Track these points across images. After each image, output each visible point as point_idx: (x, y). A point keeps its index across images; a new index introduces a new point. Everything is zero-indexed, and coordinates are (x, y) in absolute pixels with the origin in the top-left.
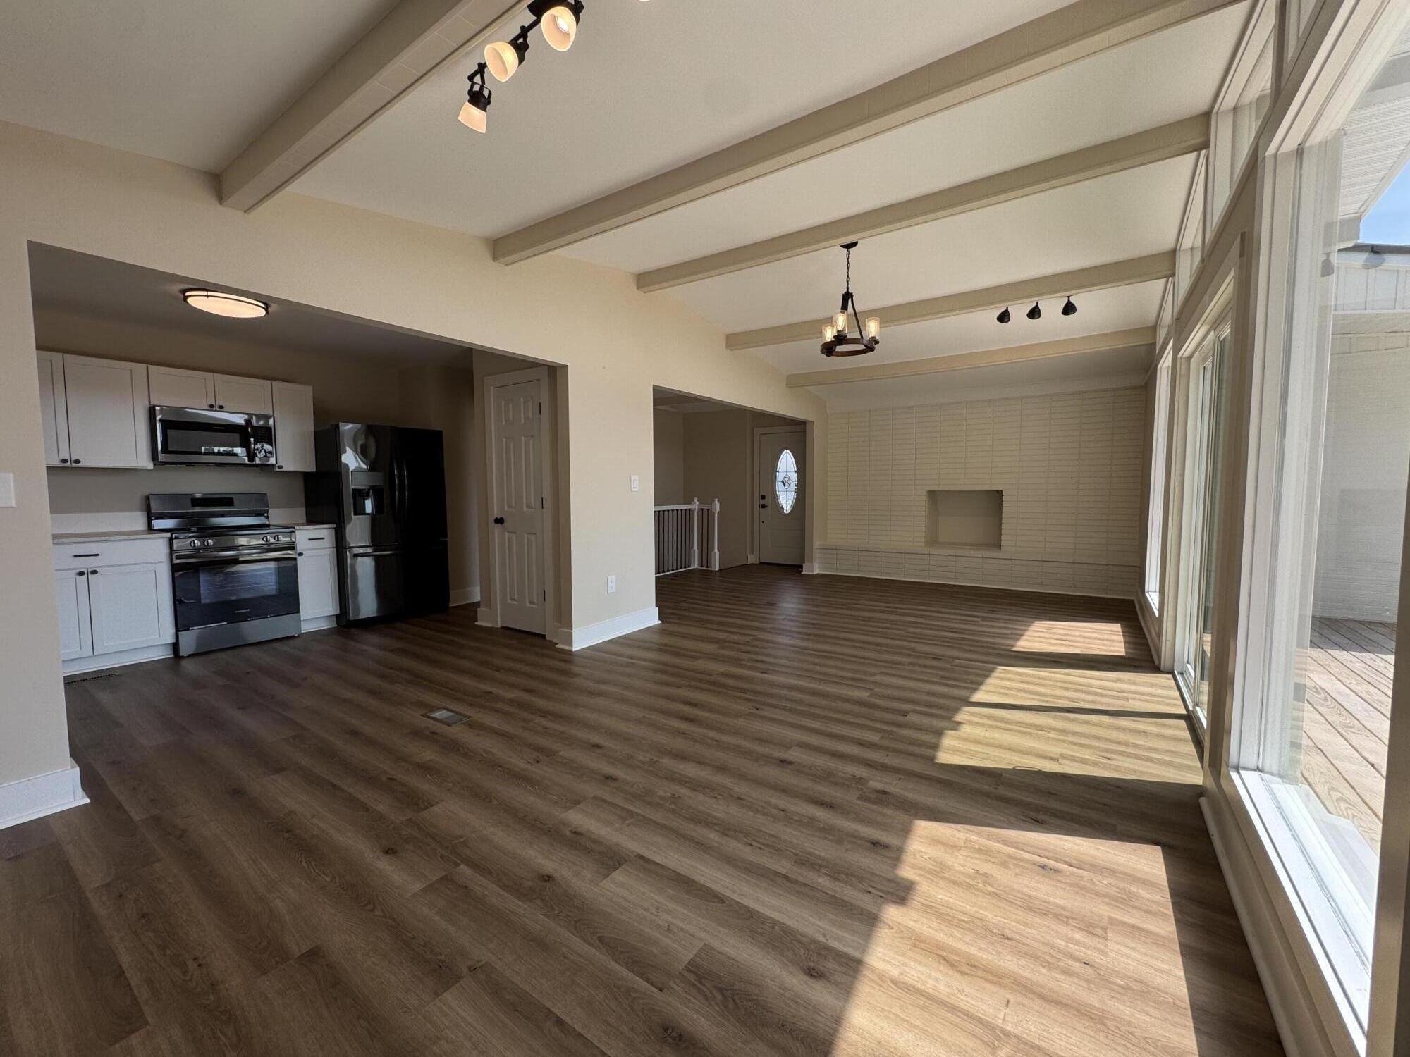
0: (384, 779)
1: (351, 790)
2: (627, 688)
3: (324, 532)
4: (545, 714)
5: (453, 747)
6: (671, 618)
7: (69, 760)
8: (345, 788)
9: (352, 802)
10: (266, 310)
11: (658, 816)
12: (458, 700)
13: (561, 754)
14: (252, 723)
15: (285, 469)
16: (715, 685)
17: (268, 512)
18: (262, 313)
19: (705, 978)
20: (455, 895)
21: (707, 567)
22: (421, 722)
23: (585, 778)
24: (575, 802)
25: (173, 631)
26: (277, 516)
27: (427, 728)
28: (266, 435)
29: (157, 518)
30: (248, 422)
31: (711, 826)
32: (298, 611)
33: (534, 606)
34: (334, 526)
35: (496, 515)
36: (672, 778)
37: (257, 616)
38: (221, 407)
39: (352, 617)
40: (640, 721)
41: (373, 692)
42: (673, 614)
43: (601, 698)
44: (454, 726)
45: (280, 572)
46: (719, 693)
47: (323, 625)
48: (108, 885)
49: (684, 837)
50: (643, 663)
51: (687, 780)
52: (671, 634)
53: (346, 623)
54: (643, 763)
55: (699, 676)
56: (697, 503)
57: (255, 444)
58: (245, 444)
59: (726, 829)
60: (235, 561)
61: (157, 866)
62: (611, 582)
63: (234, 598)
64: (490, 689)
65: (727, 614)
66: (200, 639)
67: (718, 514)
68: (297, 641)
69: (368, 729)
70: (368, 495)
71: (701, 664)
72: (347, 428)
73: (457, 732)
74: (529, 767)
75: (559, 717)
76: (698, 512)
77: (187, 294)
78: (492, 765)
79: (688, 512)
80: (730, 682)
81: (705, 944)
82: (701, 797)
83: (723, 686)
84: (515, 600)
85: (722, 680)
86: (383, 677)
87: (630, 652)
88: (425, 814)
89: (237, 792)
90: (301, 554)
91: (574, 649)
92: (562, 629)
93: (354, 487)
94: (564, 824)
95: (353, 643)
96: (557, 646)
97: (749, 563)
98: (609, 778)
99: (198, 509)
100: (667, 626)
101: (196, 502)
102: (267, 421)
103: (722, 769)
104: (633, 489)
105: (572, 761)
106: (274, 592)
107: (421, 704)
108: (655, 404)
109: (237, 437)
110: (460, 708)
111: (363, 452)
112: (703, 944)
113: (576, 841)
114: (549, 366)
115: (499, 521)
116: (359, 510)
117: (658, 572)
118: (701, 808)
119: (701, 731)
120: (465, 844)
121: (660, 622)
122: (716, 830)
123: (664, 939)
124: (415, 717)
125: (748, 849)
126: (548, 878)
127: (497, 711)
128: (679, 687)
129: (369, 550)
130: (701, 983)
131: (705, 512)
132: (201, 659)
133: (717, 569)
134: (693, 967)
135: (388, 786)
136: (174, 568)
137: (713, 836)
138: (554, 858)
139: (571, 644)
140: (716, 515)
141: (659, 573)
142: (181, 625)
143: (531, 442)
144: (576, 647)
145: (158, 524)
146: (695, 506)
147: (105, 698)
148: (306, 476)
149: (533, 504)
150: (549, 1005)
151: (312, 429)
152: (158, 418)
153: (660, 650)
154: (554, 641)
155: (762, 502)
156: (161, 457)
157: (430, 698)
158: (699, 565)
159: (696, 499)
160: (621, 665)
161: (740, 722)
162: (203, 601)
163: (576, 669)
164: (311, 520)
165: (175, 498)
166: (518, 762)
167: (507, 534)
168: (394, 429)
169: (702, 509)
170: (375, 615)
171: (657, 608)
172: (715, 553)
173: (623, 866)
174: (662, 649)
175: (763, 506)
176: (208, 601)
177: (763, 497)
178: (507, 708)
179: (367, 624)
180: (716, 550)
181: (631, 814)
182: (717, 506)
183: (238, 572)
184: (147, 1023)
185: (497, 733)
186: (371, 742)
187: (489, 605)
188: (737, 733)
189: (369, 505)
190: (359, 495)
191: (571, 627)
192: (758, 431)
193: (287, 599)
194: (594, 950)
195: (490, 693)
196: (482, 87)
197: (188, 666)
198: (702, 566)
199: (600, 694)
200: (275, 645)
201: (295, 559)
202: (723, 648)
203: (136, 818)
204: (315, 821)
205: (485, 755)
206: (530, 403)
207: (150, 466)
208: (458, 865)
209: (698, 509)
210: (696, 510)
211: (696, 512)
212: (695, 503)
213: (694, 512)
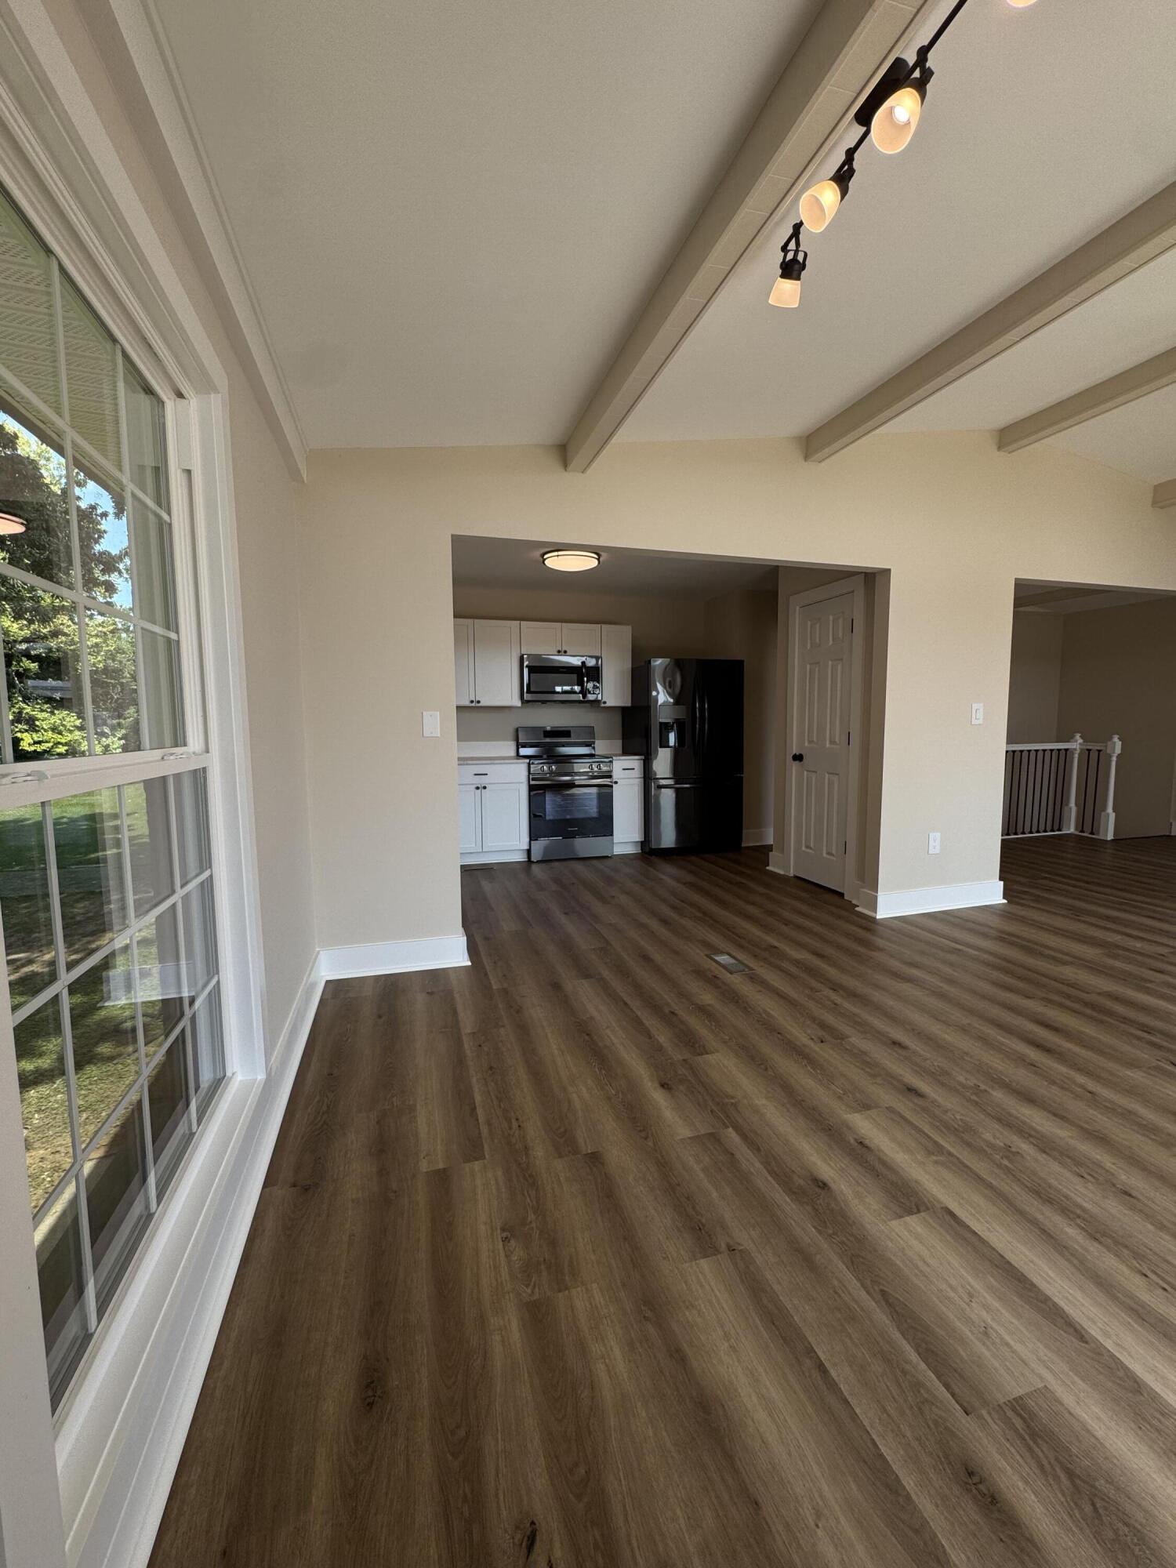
0: (667, 1011)
1: (639, 1013)
2: (951, 981)
3: (634, 762)
4: (835, 987)
5: (733, 997)
6: (1023, 899)
7: (461, 930)
8: (635, 1010)
9: (638, 1023)
10: (598, 559)
11: (980, 1166)
12: (741, 947)
13: (851, 1040)
14: (571, 927)
15: (608, 704)
16: (1095, 1010)
17: (594, 743)
18: (594, 563)
19: (1040, 1437)
20: (721, 1158)
21: (1092, 833)
22: (707, 964)
23: (879, 1080)
24: (865, 1106)
25: (528, 840)
26: (601, 747)
27: (709, 970)
28: (594, 674)
29: (524, 746)
30: (583, 663)
31: (1071, 1216)
32: (612, 835)
33: (831, 857)
34: (643, 757)
35: (795, 751)
36: (1006, 1121)
37: (584, 835)
38: (565, 652)
39: (654, 846)
40: (964, 1030)
41: (665, 922)
42: (1025, 893)
43: (908, 984)
44: (735, 975)
45: (600, 796)
46: (1102, 1022)
47: (630, 850)
48: (474, 1033)
49: (1021, 1213)
50: (976, 953)
51: (1033, 1133)
52: (1023, 920)
53: (649, 851)
54: (964, 1086)
55: (1065, 989)
56: (1080, 741)
57: (587, 682)
58: (580, 683)
59: (1098, 1232)
60: (571, 785)
61: (502, 1031)
62: (935, 841)
63: (568, 817)
64: (776, 944)
65: (1124, 907)
66: (546, 849)
67: (1117, 757)
68: (608, 862)
69: (658, 957)
70: (672, 729)
71: (1069, 972)
72: (658, 662)
73: (736, 981)
74: (812, 1044)
75: (852, 995)
76: (1079, 755)
77: (545, 557)
78: (771, 1029)
79: (1063, 753)
80: (1120, 1009)
81: (1046, 1386)
82: (1055, 1166)
83: (1110, 1013)
84: (811, 848)
85: (1109, 1004)
86: (674, 908)
87: (957, 934)
88: (700, 1059)
89: (557, 986)
90: (616, 783)
91: (878, 917)
92: (865, 890)
93: (661, 720)
94: (850, 1128)
95: (651, 870)
96: (857, 909)
97: (1173, 834)
98: (911, 1091)
99: (548, 740)
100: (1015, 909)
101: (548, 734)
102: (597, 662)
103: (1101, 1139)
104: (974, 722)
105: (865, 1053)
106: (595, 815)
107: (706, 945)
108: (1016, 605)
109: (575, 676)
110: (741, 956)
111: (669, 686)
112: (1043, 1385)
113: (860, 1153)
114: (866, 573)
115: (798, 758)
116: (664, 744)
117: (1006, 831)
118: (1053, 1181)
119: (1063, 1069)
120: (735, 1105)
121: (1005, 901)
122: (1079, 1226)
123: (977, 1343)
124: (698, 954)
125: (1138, 1280)
126: (824, 1186)
127: (781, 970)
128: (1028, 997)
129: (671, 782)
130: (1035, 1442)
131: (1094, 755)
132: (544, 865)
133: (1110, 837)
134: (1018, 1406)
135: (669, 1018)
136: (531, 788)
137: (1071, 1232)
138: (833, 1165)
139: (875, 909)
140: (1114, 759)
141: (1008, 834)
142: (533, 836)
143: (839, 667)
144: (881, 914)
145: (524, 751)
146: (1076, 744)
147: (486, 886)
148: (623, 709)
149: (837, 740)
150: (811, 1339)
151: (630, 666)
152: (526, 663)
153: (1001, 939)
154: (854, 902)
156: (526, 696)
157: (714, 938)
158: (1076, 829)
159: (1078, 736)
160: (943, 950)
161: (1137, 1076)
162: (548, 818)
163: (879, 942)
164: (626, 751)
165: (533, 730)
166: (801, 1035)
167: (805, 773)
168: (698, 661)
169: (1089, 750)
170: (673, 846)
171: (1002, 883)
172: (1108, 815)
173: (922, 1214)
174: (1004, 938)
176: (551, 818)
178: (793, 969)
179: (665, 854)
180: (1110, 809)
181: (939, 1149)
182: (1117, 746)
183: (573, 795)
184: (485, 1158)
185: (778, 994)
186: (658, 970)
187: (782, 851)
188: (1131, 1091)
189: (672, 738)
190: (665, 728)
191: (875, 888)
193: (603, 824)
194: (874, 1304)
195: (775, 947)
196: (796, 252)
197: (535, 868)
198: (1082, 831)
199: (909, 980)
200: (595, 862)
201: (612, 786)
202: (1115, 957)
203: (494, 987)
204: (608, 1032)
205: (764, 1016)
206: (841, 621)
207: (518, 703)
208: (727, 1127)
209: (1082, 750)
210: (1078, 751)
211: (1076, 755)
212: (1076, 741)
213: (1073, 754)
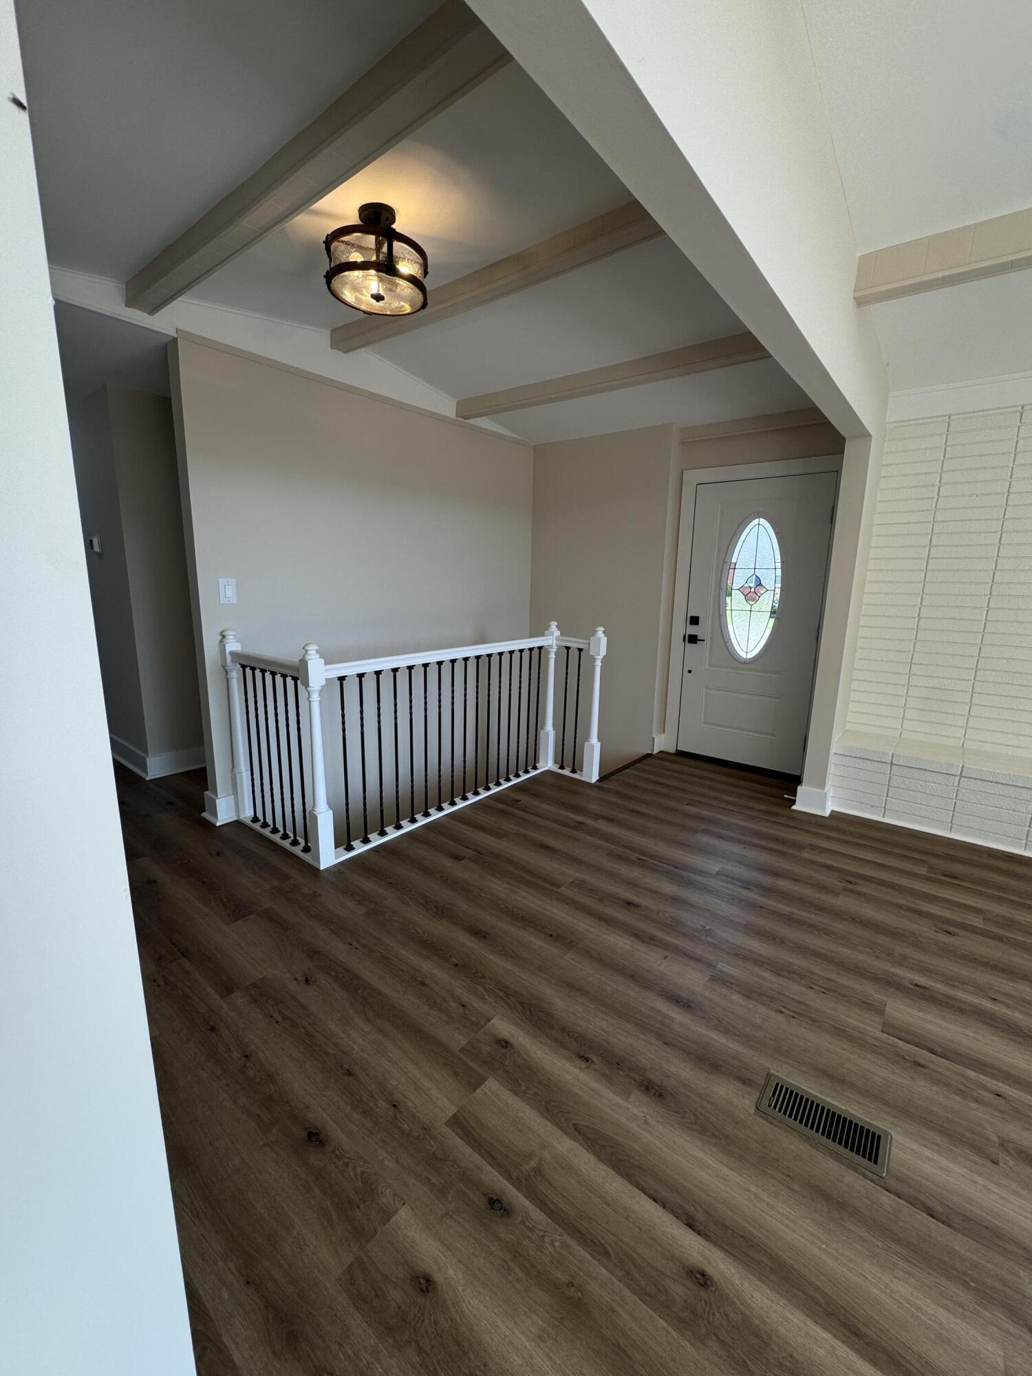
21: (573, 771)
56: (557, 633)
67: (602, 661)
76: (557, 656)
79: (535, 653)
131: (574, 655)
133: (594, 778)
140: (598, 664)
146: (552, 639)
155: (693, 630)
158: (555, 764)
159: (554, 625)
169: (568, 648)
172: (592, 744)
175: (693, 639)
177: (695, 621)
180: (594, 737)
182: (600, 645)
192: (692, 477)
198: (562, 767)
209: (559, 647)
210: (554, 650)
211: (552, 656)
212: (552, 634)
213: (548, 653)
